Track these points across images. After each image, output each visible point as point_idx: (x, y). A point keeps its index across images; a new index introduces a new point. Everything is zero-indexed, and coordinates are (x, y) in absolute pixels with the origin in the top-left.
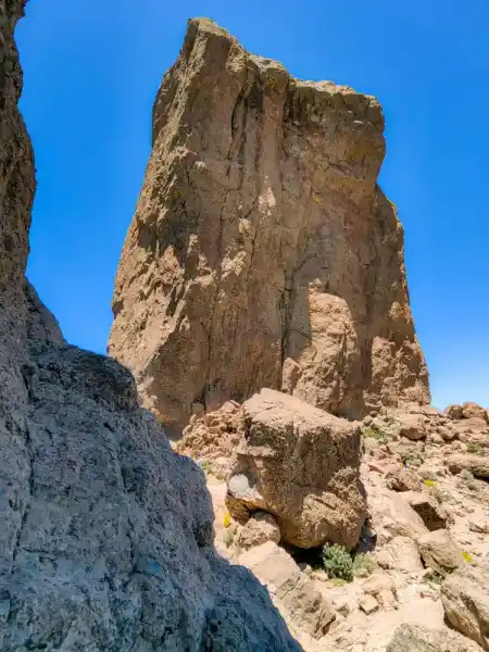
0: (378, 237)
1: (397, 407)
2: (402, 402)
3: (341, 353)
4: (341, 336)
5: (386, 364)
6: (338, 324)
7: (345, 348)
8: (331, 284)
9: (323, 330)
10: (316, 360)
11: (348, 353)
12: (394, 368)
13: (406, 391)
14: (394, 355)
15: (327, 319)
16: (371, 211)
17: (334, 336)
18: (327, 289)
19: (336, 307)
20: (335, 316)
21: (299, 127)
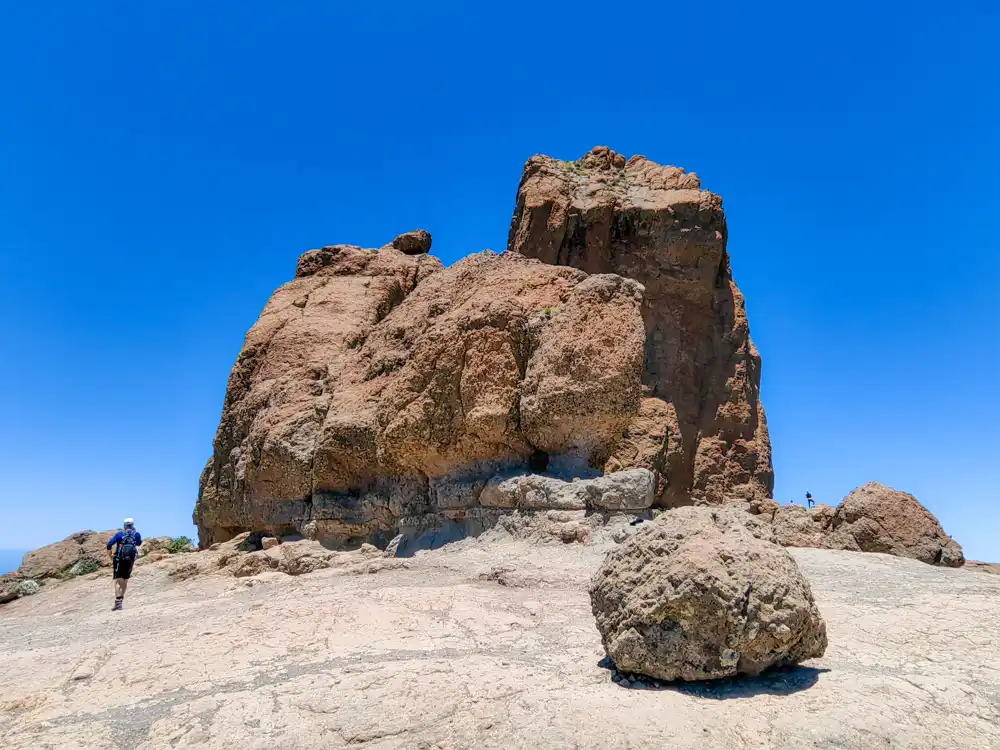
0: (716, 336)
1: (721, 502)
2: (728, 498)
3: (661, 453)
4: (661, 438)
5: (713, 462)
6: (660, 426)
7: (666, 449)
8: (659, 389)
9: (645, 433)
10: (636, 459)
11: (669, 452)
12: (723, 466)
13: (735, 488)
14: (724, 454)
15: (651, 422)
16: (712, 308)
17: (655, 438)
18: (654, 394)
19: (661, 410)
20: (658, 419)
21: (626, 244)
